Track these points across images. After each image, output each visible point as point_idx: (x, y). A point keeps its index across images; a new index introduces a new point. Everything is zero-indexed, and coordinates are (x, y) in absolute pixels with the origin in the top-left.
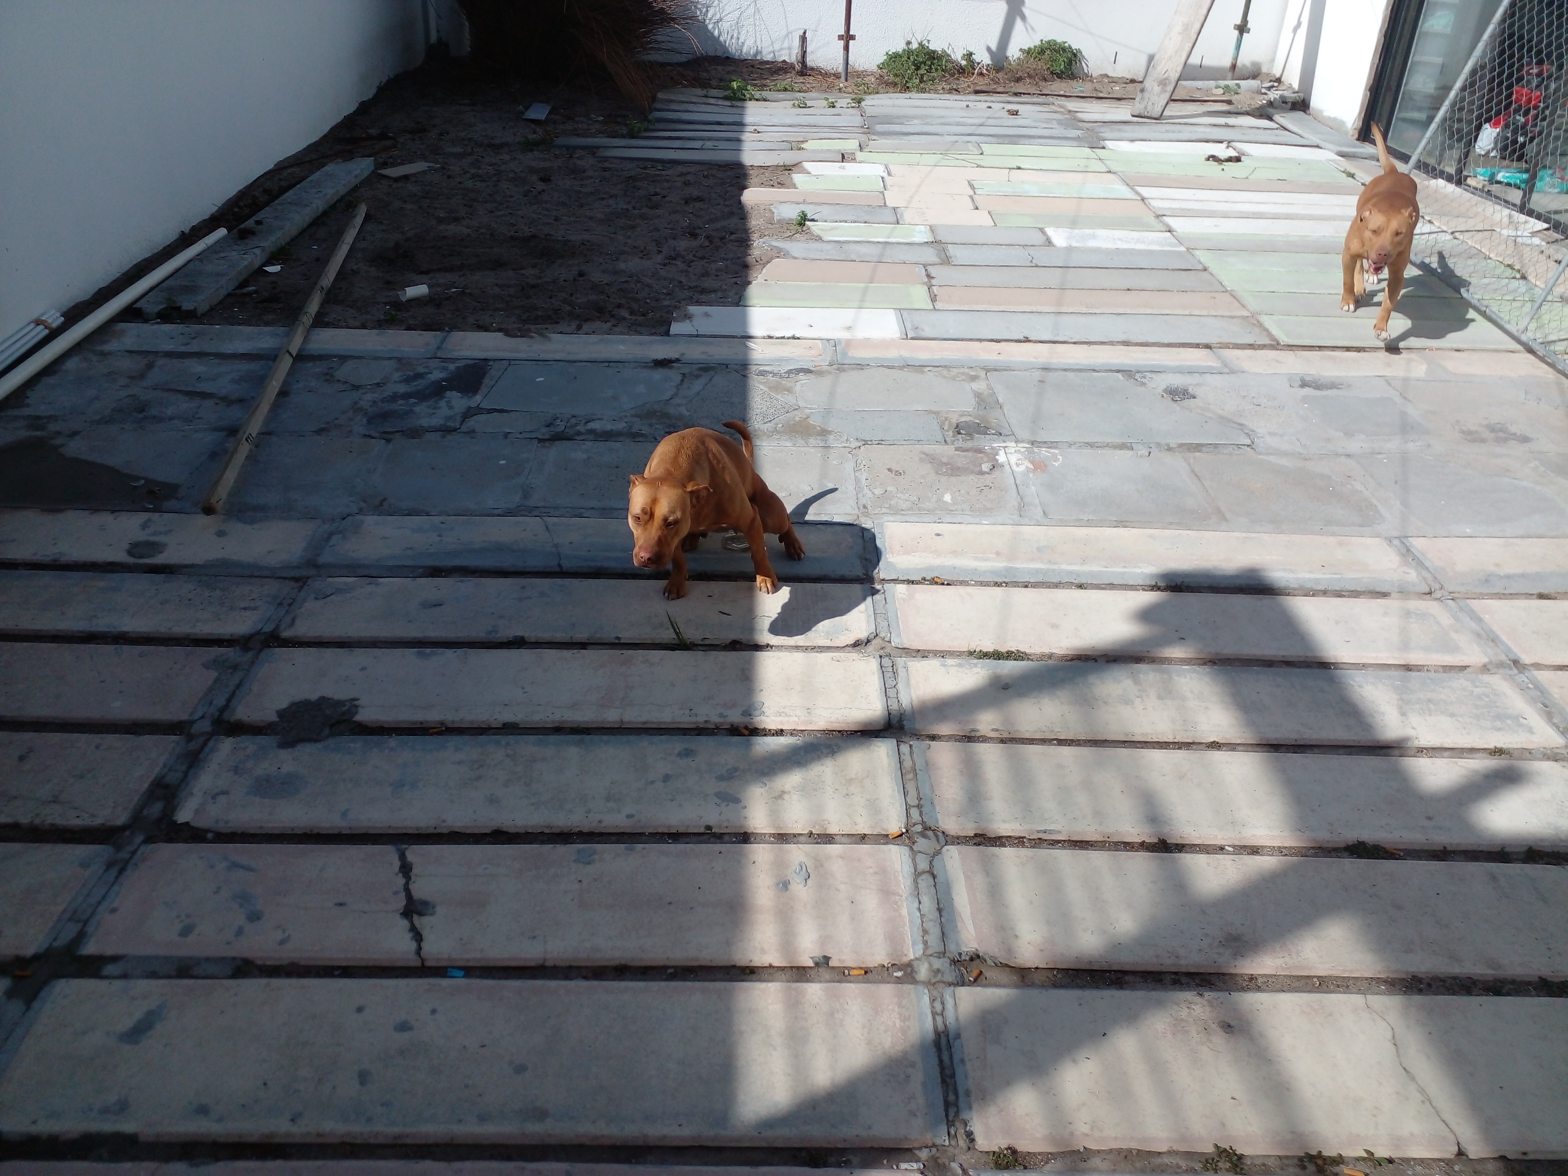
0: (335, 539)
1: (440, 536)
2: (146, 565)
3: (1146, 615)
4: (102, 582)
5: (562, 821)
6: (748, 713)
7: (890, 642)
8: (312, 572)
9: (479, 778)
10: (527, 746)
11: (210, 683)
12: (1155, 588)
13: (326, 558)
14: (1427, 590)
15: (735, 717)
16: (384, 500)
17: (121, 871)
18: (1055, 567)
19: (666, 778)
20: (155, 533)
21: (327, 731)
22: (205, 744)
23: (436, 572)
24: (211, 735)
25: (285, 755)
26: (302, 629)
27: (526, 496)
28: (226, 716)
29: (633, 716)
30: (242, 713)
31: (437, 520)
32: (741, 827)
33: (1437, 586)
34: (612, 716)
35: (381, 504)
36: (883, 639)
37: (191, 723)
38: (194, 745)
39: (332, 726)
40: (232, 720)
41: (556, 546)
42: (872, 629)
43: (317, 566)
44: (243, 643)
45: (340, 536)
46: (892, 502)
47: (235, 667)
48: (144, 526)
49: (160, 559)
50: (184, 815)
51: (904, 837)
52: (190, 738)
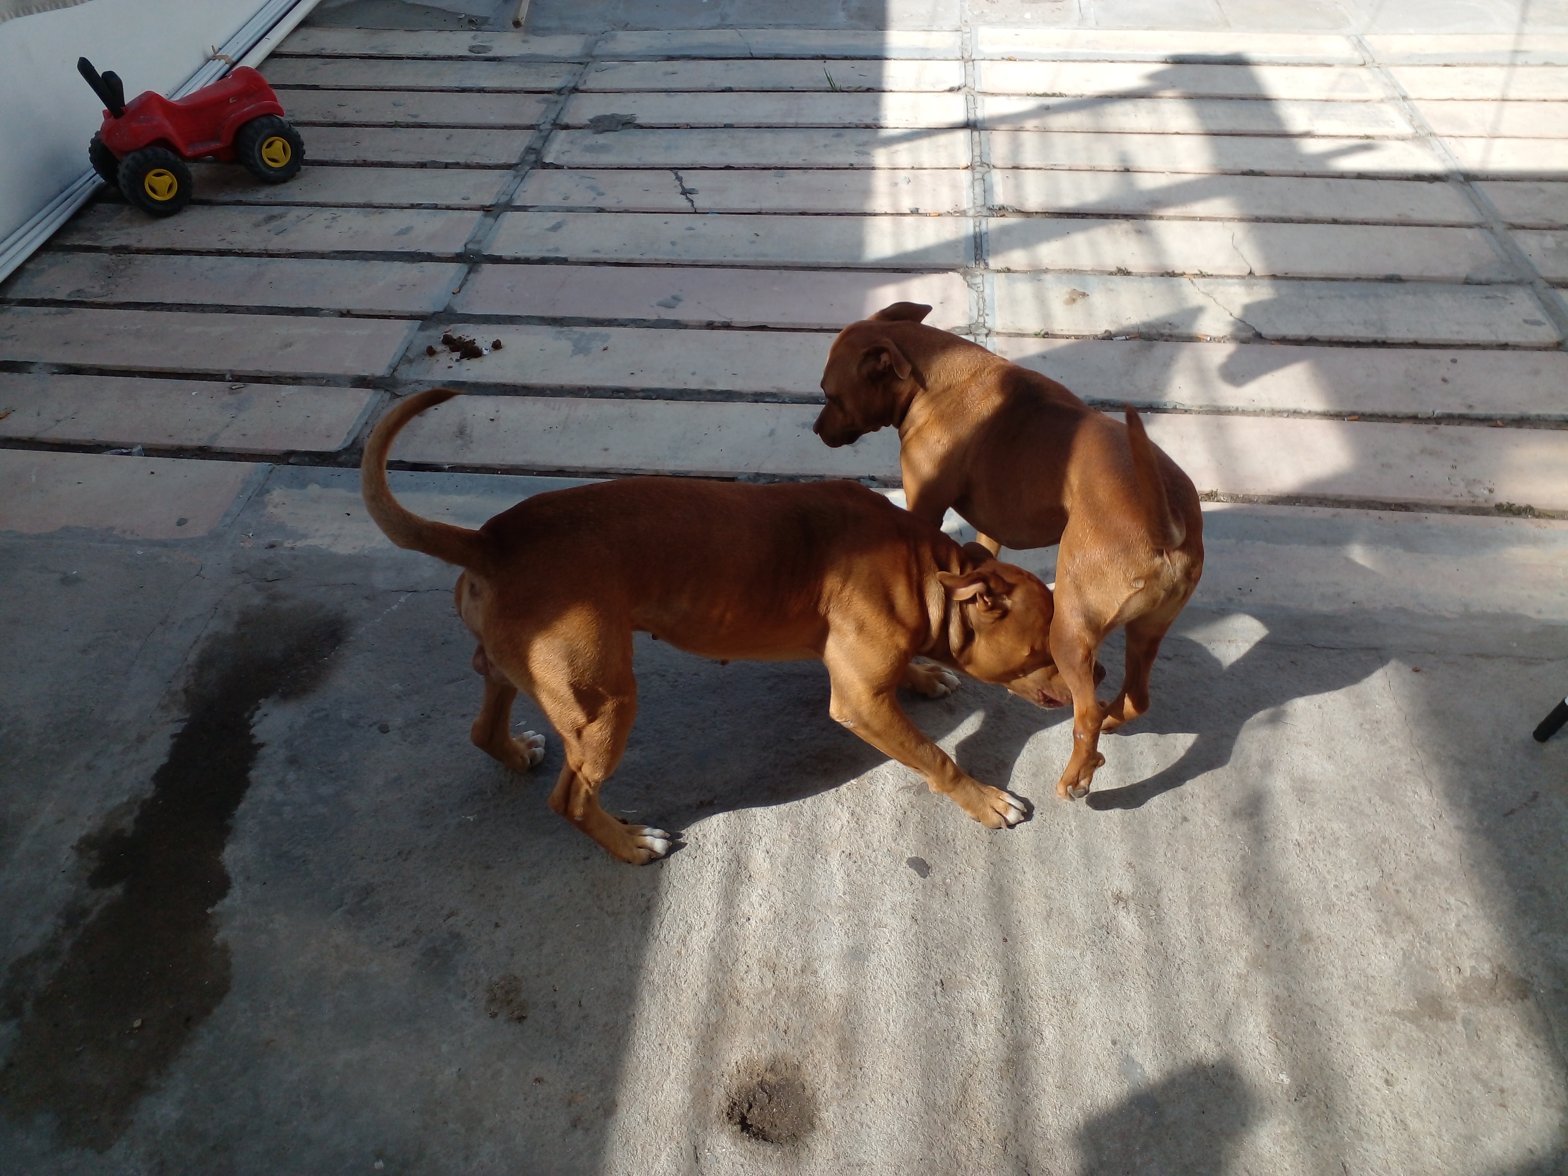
0: (600, 43)
1: (669, 40)
2: (483, 57)
3: (1153, 77)
4: (460, 65)
5: (764, 162)
6: (877, 119)
7: (974, 89)
8: (590, 60)
9: (714, 146)
10: (740, 133)
11: (544, 109)
12: (1166, 62)
13: (596, 52)
14: (1362, 62)
15: (868, 121)
16: (628, 24)
17: (523, 179)
18: (1097, 51)
19: (825, 146)
20: (482, 42)
21: (620, 127)
22: (549, 134)
23: (670, 58)
24: (552, 130)
25: (597, 136)
26: (590, 85)
27: (723, 19)
28: (558, 122)
29: (802, 120)
30: (566, 120)
31: (666, 32)
32: (871, 164)
33: (1370, 60)
34: (791, 121)
35: (626, 26)
36: (970, 88)
37: (539, 125)
38: (544, 134)
39: (623, 125)
40: (562, 123)
41: (747, 43)
42: (963, 81)
43: (592, 57)
44: (559, 91)
45: (603, 42)
46: (986, 19)
47: (556, 102)
48: (474, 38)
49: (490, 54)
50: (548, 160)
51: (970, 167)
52: (541, 131)
